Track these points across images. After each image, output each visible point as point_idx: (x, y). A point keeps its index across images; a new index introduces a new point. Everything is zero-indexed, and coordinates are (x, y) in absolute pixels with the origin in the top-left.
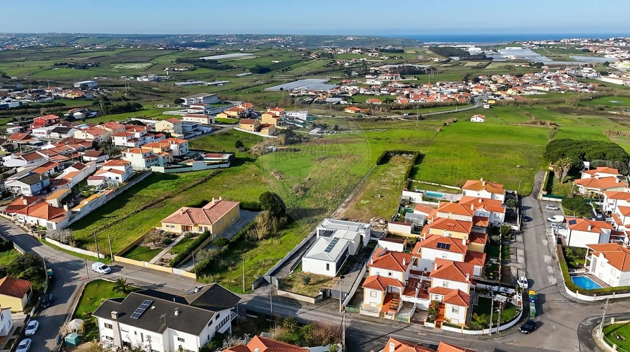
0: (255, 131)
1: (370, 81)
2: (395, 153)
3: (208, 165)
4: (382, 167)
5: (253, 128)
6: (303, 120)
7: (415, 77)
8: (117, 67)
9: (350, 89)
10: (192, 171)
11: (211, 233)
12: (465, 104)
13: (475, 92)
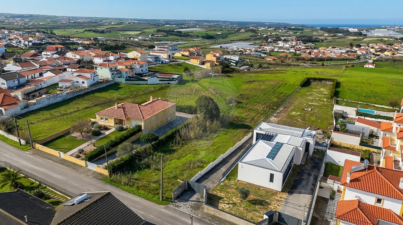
0: (200, 64)
1: (281, 44)
2: (315, 79)
3: (160, 80)
4: (305, 89)
5: (198, 62)
6: (235, 61)
7: (313, 44)
8: (121, 33)
9: (268, 48)
10: (147, 84)
11: (143, 128)
12: (353, 60)
13: (359, 53)
